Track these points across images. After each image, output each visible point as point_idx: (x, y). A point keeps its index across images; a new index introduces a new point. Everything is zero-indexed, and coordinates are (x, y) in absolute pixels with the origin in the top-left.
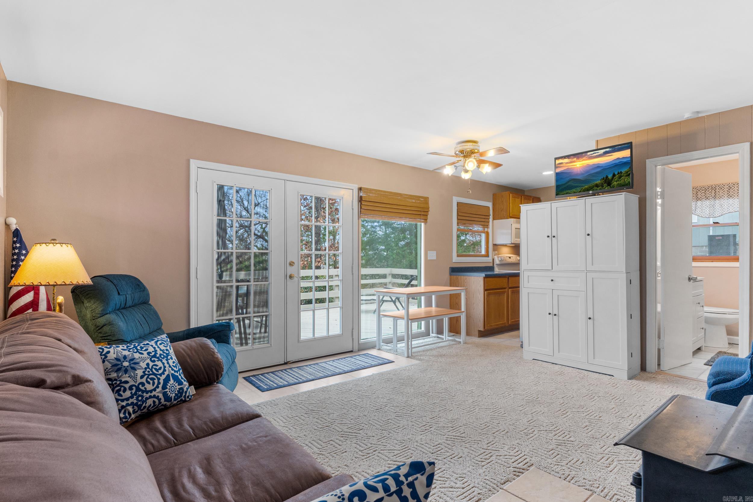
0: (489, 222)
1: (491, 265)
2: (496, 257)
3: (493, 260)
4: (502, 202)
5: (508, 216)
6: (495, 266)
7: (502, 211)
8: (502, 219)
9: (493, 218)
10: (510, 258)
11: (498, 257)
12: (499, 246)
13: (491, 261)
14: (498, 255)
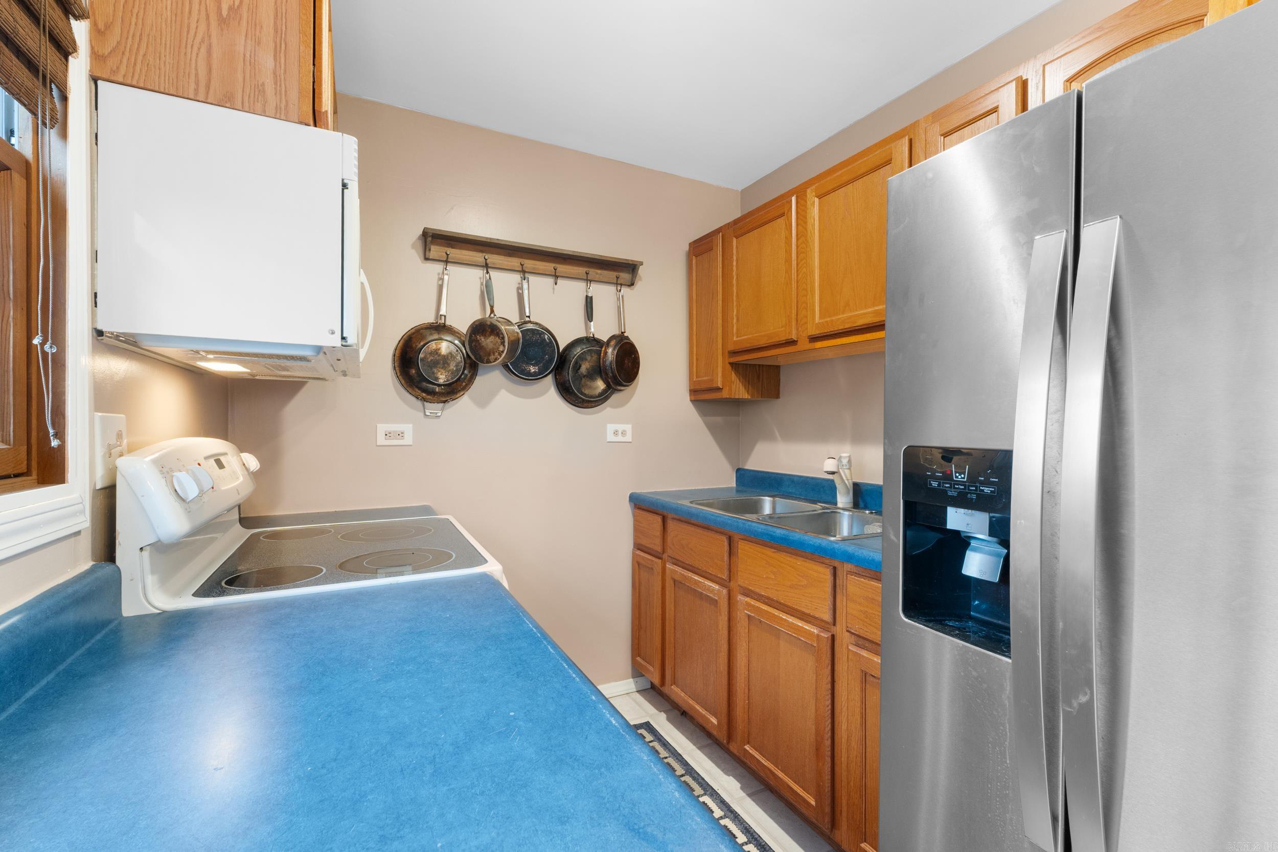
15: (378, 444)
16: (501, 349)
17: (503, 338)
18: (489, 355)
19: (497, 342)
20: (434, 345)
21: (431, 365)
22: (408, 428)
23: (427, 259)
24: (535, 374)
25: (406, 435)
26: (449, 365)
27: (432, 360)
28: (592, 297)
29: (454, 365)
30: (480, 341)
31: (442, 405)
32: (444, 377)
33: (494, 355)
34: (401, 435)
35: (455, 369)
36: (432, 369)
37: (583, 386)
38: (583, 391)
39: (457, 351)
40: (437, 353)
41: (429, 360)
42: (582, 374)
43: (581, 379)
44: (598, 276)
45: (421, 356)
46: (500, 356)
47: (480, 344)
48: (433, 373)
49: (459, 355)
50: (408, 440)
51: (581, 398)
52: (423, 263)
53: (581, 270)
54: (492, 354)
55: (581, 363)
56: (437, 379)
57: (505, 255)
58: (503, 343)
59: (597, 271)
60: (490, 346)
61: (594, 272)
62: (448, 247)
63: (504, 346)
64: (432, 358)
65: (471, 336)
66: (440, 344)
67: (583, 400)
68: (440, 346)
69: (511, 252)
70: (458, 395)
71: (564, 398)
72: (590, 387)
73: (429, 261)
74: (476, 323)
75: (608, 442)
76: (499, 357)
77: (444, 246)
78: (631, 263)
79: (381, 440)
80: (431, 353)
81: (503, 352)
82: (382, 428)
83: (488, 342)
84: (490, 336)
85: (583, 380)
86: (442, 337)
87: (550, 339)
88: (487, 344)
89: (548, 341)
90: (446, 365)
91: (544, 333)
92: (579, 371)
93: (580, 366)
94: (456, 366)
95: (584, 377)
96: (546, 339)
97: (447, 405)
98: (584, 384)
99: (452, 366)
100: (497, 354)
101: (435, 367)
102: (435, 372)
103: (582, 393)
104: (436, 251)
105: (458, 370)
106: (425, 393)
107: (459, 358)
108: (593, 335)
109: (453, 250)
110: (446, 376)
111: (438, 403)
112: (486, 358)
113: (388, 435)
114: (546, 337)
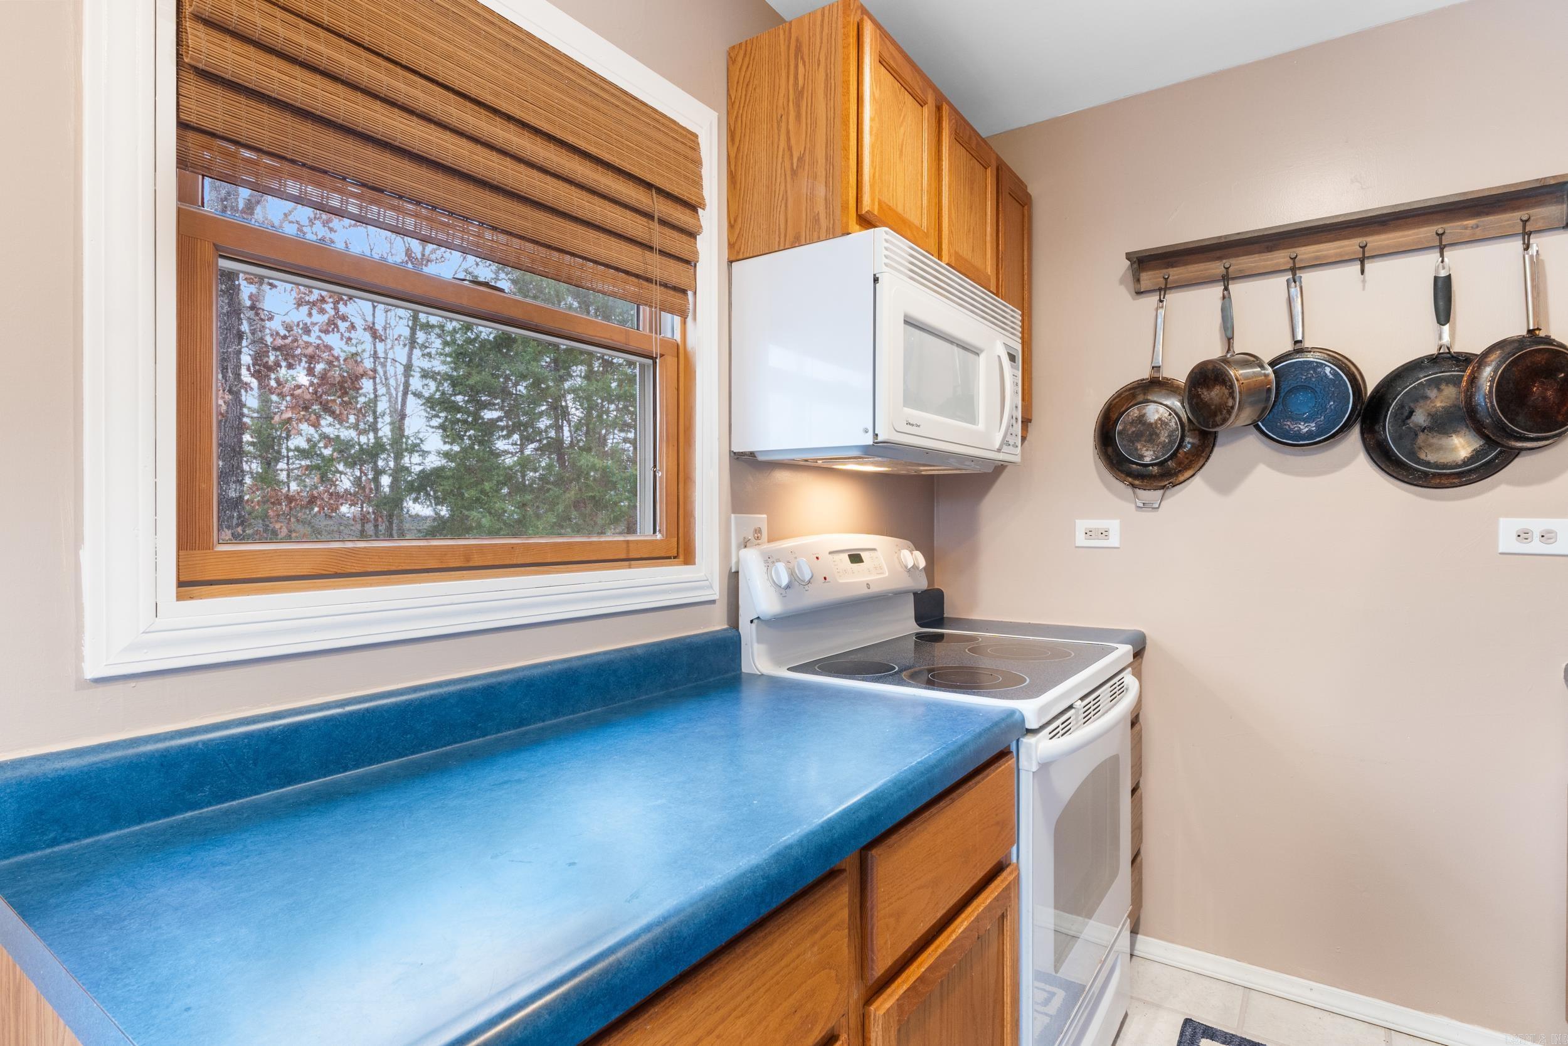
0: (689, 262)
1: (717, 623)
2: (751, 562)
3: (733, 579)
4: (800, 94)
5: (845, 207)
6: (747, 630)
7: (794, 173)
8: (796, 242)
9: (731, 246)
10: (856, 558)
11: (770, 560)
12: (782, 476)
13: (716, 591)
14: (770, 540)
15: (1077, 545)
16: (1230, 404)
17: (1232, 387)
18: (1215, 415)
19: (1224, 393)
20: (1136, 411)
21: (1132, 439)
22: (1113, 526)
23: (1139, 293)
24: (1310, 435)
25: (1111, 533)
26: (1158, 435)
27: (1133, 432)
28: (1449, 277)
29: (1166, 435)
30: (1202, 396)
31: (1161, 492)
32: (1152, 453)
33: (1221, 414)
34: (1105, 533)
35: (1167, 441)
36: (1134, 444)
37: (1420, 448)
38: (1422, 456)
39: (1170, 414)
40: (1140, 422)
41: (1130, 432)
42: (1417, 425)
43: (1416, 435)
44: (1468, 232)
45: (1119, 427)
46: (1230, 415)
47: (1202, 400)
48: (1136, 449)
49: (1173, 420)
50: (1114, 540)
51: (1417, 470)
52: (1134, 299)
53: (1427, 232)
54: (1219, 414)
55: (1412, 405)
56: (1141, 457)
57: (1260, 252)
58: (1232, 395)
59: (1466, 223)
60: (1217, 400)
61: (1454, 228)
62: (1167, 268)
63: (1234, 398)
64: (1134, 429)
65: (1190, 391)
66: (1144, 409)
67: (1426, 474)
68: (1144, 411)
69: (1270, 244)
70: (1181, 478)
71: (1386, 472)
72: (1440, 448)
73: (1143, 295)
74: (1196, 371)
75: (1501, 554)
76: (1228, 416)
77: (1161, 268)
78: (1552, 182)
79: (1081, 540)
80: (1132, 423)
81: (1232, 408)
82: (1082, 525)
83: (1214, 394)
84: (1214, 387)
85: (1422, 437)
86: (1150, 398)
87: (1335, 374)
88: (1211, 399)
89: (1331, 376)
90: (1154, 437)
91: (1322, 364)
92: (1408, 421)
93: (1411, 413)
94: (1170, 436)
95: (1423, 431)
96: (1328, 374)
97: (1168, 492)
98: (1422, 444)
99: (1164, 437)
100: (1225, 412)
101: (1139, 441)
102: (1139, 447)
103: (1419, 461)
104: (1149, 278)
105: (1171, 442)
106: (1130, 477)
107: (1173, 424)
108: (1448, 348)
109: (1175, 269)
110: (1154, 451)
111: (1155, 490)
112: (1212, 420)
113: (1089, 533)
114: (1328, 370)
